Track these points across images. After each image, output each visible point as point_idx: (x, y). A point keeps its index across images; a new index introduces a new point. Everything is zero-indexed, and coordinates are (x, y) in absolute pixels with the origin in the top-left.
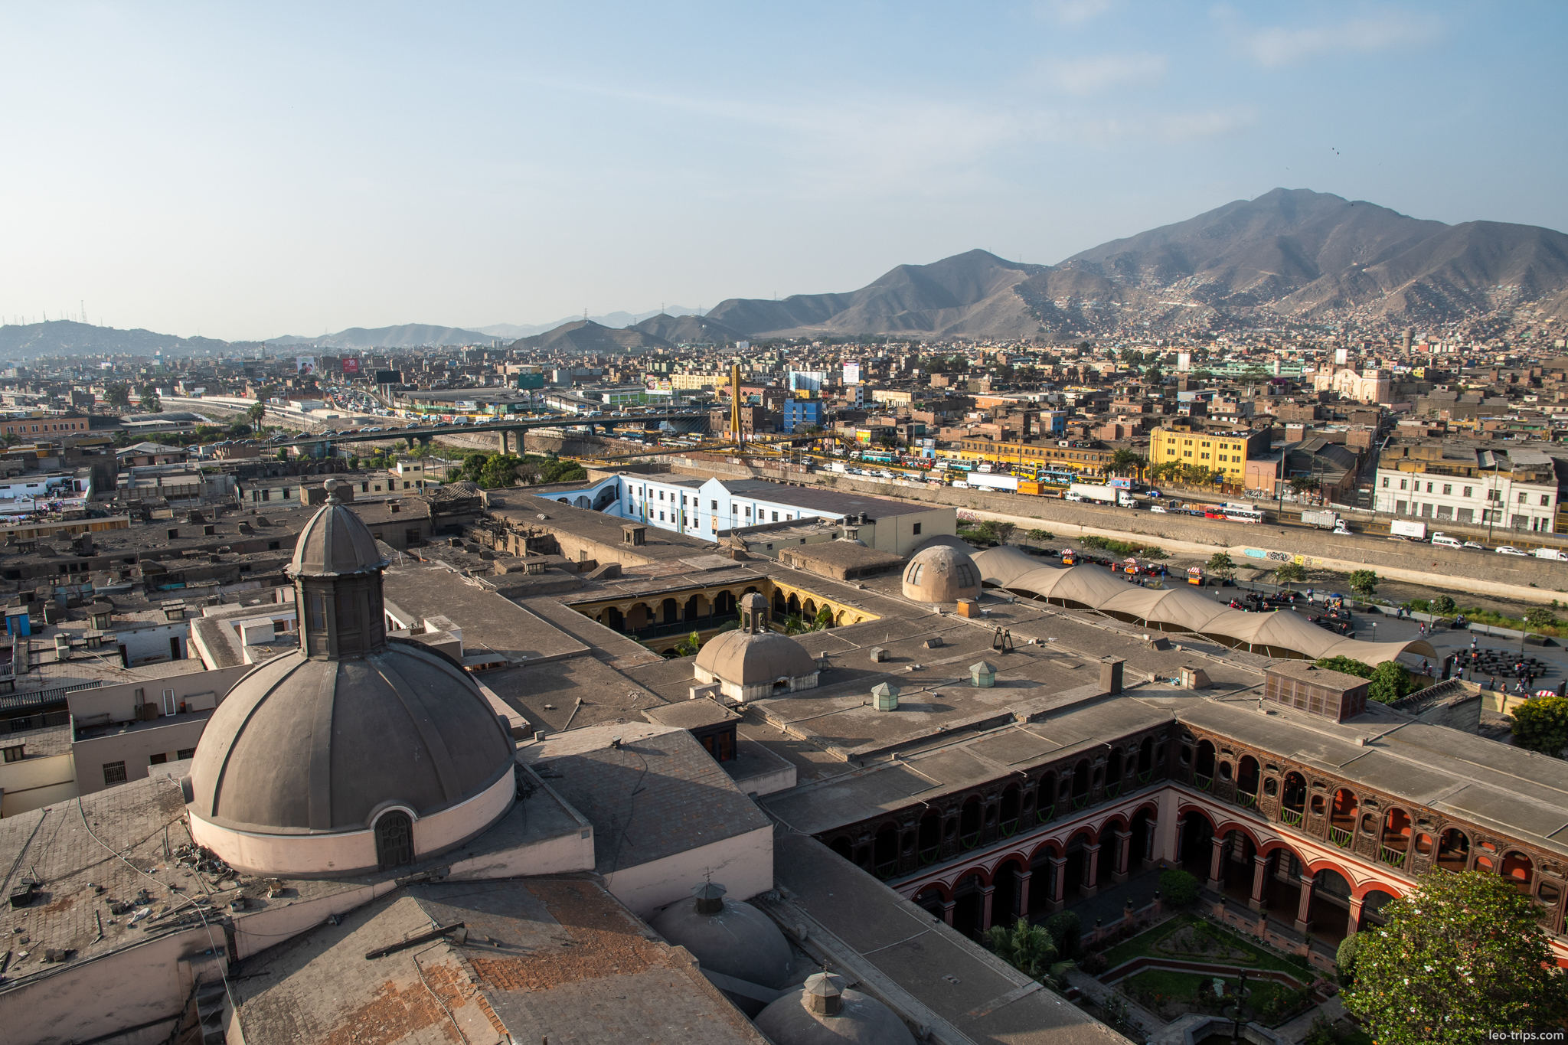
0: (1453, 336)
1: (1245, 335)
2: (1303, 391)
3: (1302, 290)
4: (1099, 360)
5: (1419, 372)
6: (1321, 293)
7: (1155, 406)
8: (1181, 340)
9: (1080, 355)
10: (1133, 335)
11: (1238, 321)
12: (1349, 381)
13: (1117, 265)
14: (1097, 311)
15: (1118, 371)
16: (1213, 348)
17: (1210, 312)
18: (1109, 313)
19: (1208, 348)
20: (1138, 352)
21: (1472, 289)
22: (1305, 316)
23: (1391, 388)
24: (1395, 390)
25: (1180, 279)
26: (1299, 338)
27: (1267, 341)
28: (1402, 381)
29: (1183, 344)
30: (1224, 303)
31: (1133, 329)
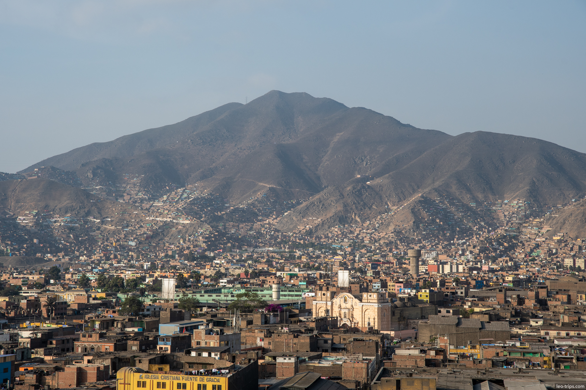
0: (463, 254)
1: (245, 256)
2: (302, 318)
3: (304, 204)
4: (70, 289)
5: (424, 295)
6: (325, 208)
7: (130, 343)
8: (172, 263)
9: (47, 282)
10: (116, 257)
11: (237, 240)
12: (349, 306)
13: (94, 174)
14: (72, 229)
15: (92, 302)
16: (208, 271)
17: (206, 229)
18: (87, 232)
19: (202, 271)
20: (118, 277)
21: (479, 203)
22: (310, 233)
23: (393, 314)
24: (397, 315)
25: (170, 191)
26: (304, 259)
27: (269, 263)
28: (404, 305)
29: (174, 267)
30: (220, 218)
31: (116, 250)
